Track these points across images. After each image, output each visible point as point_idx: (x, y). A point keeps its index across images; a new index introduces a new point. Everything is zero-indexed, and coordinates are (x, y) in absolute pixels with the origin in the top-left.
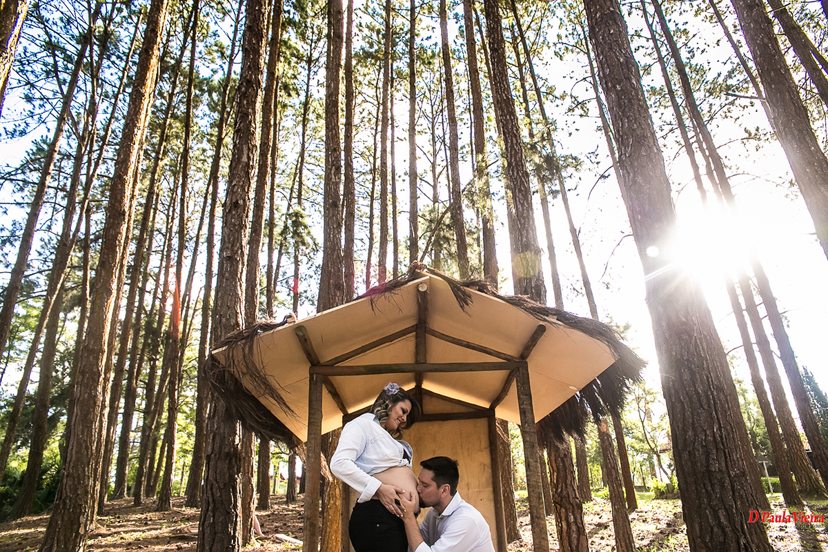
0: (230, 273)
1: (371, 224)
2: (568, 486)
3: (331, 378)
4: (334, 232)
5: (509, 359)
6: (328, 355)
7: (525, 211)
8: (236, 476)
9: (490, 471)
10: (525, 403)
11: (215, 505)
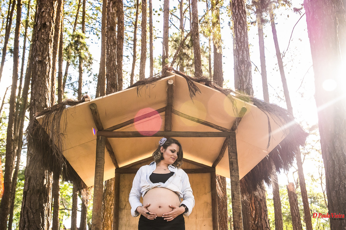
0: (41, 72)
1: (135, 45)
2: (262, 220)
3: (109, 139)
4: (111, 48)
5: (224, 130)
6: (109, 124)
7: (242, 38)
8: (44, 205)
9: (211, 207)
10: (233, 157)
11: (29, 224)
